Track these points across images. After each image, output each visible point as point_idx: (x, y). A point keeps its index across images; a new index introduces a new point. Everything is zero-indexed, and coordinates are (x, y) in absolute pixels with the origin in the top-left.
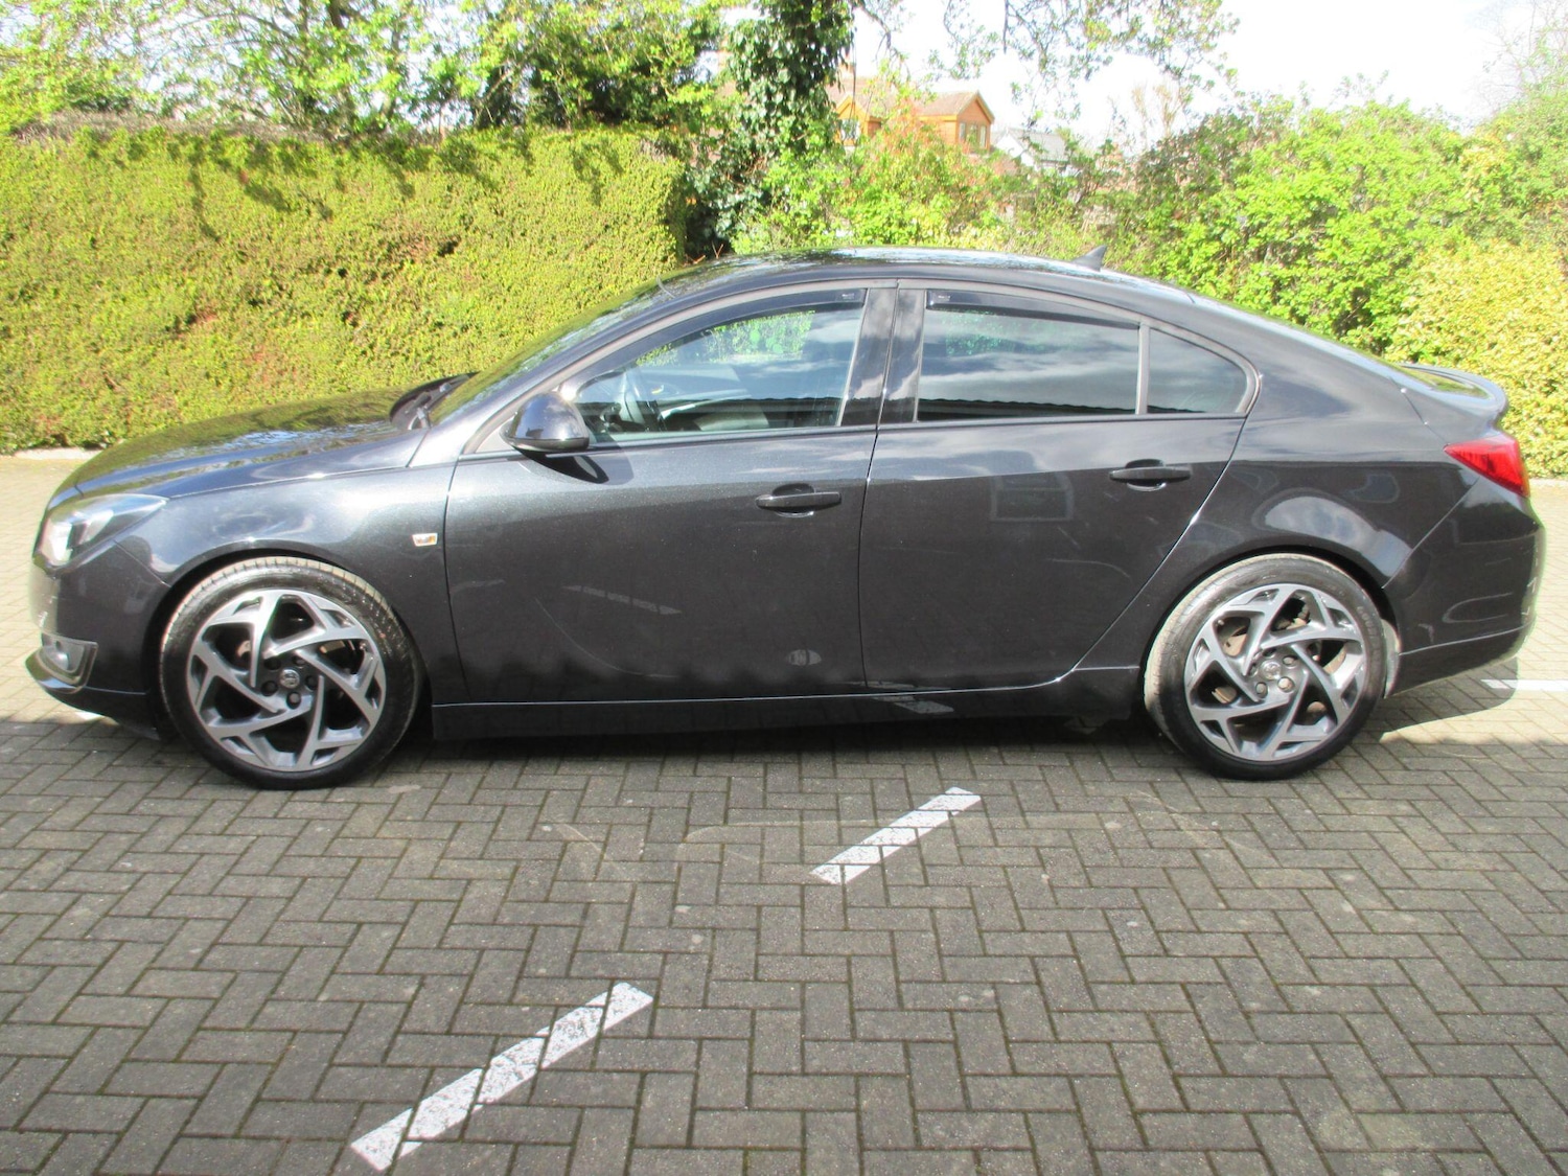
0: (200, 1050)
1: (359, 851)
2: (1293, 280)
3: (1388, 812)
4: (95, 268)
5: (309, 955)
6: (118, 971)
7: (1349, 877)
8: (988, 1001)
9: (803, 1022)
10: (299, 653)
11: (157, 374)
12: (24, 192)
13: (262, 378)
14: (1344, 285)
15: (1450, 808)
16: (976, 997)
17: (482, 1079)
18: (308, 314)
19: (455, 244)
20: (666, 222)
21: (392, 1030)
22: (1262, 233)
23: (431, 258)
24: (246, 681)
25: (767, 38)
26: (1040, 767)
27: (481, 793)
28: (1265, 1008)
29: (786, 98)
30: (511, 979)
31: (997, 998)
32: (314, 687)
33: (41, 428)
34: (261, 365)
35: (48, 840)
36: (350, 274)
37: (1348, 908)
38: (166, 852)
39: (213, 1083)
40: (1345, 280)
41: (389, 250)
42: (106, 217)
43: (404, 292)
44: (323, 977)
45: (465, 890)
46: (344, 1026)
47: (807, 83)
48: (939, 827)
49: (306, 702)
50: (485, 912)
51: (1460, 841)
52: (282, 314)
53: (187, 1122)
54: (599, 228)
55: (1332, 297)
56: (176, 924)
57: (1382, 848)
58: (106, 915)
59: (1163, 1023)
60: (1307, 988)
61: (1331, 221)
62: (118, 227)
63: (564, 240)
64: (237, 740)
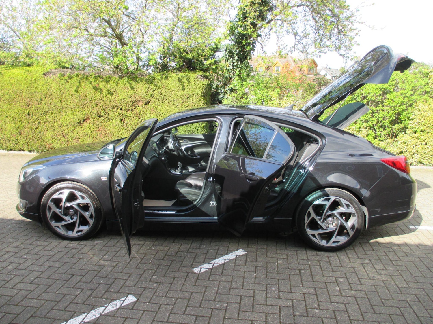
0: (23, 303)
1: (81, 257)
2: (378, 111)
3: (362, 262)
4: (61, 107)
5: (58, 282)
6: (12, 282)
7: (342, 280)
8: (224, 307)
9: (172, 309)
10: (74, 206)
11: (75, 134)
12: (45, 89)
13: (101, 136)
14: (392, 112)
15: (381, 262)
16: (221, 306)
17: (86, 316)
18: (112, 119)
19: (149, 102)
20: (204, 96)
21: (70, 302)
22: (367, 98)
23: (143, 105)
24: (61, 212)
25: (232, 49)
26: (267, 245)
27: (117, 244)
28: (301, 314)
29: (238, 64)
30: (104, 292)
31: (227, 306)
32: (77, 215)
33: (47, 147)
34: (100, 132)
35: (9, 249)
36: (123, 109)
37: (337, 288)
38: (35, 254)
39: (23, 311)
40: (393, 111)
41: (133, 103)
42: (64, 95)
43: (136, 114)
44: (59, 287)
45: (102, 269)
46: (59, 300)
47: (243, 60)
48: (232, 260)
49: (75, 218)
50: (105, 274)
51: (380, 272)
52: (106, 119)
53: (13, 320)
54: (186, 98)
55: (389, 115)
56: (30, 272)
57: (356, 272)
58: (15, 268)
59: (270, 316)
60: (315, 310)
61: (388, 94)
62: (67, 97)
63: (177, 101)
64: (58, 227)
